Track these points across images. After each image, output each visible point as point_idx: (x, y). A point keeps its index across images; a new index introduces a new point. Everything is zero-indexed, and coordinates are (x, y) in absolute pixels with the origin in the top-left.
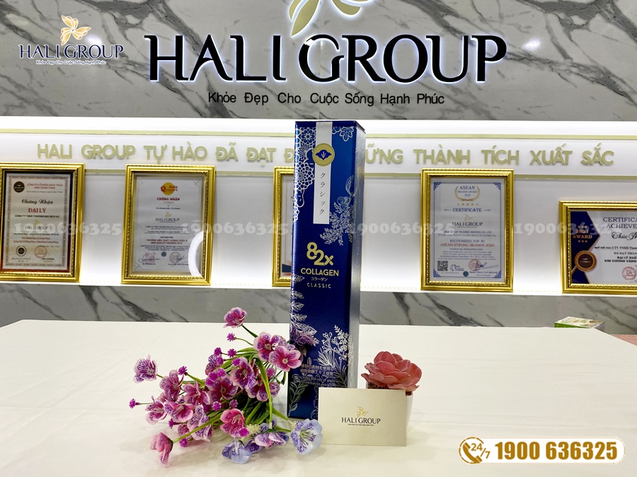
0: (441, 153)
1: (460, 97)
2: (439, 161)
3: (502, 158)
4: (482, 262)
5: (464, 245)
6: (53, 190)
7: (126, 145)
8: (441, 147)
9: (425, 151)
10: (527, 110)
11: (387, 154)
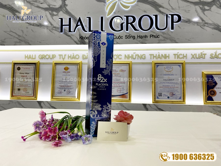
0: (159, 55)
1: (165, 36)
2: (158, 58)
3: (181, 56)
4: (174, 93)
5: (168, 87)
6: (29, 69)
7: (53, 54)
8: (159, 53)
9: (153, 54)
10: (189, 39)
11: (140, 56)
